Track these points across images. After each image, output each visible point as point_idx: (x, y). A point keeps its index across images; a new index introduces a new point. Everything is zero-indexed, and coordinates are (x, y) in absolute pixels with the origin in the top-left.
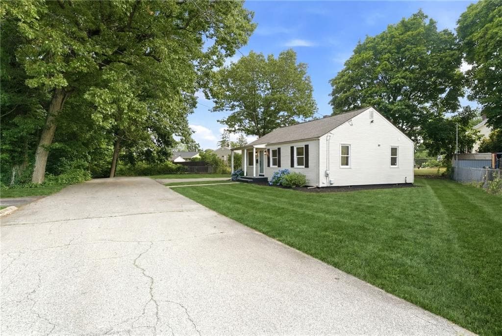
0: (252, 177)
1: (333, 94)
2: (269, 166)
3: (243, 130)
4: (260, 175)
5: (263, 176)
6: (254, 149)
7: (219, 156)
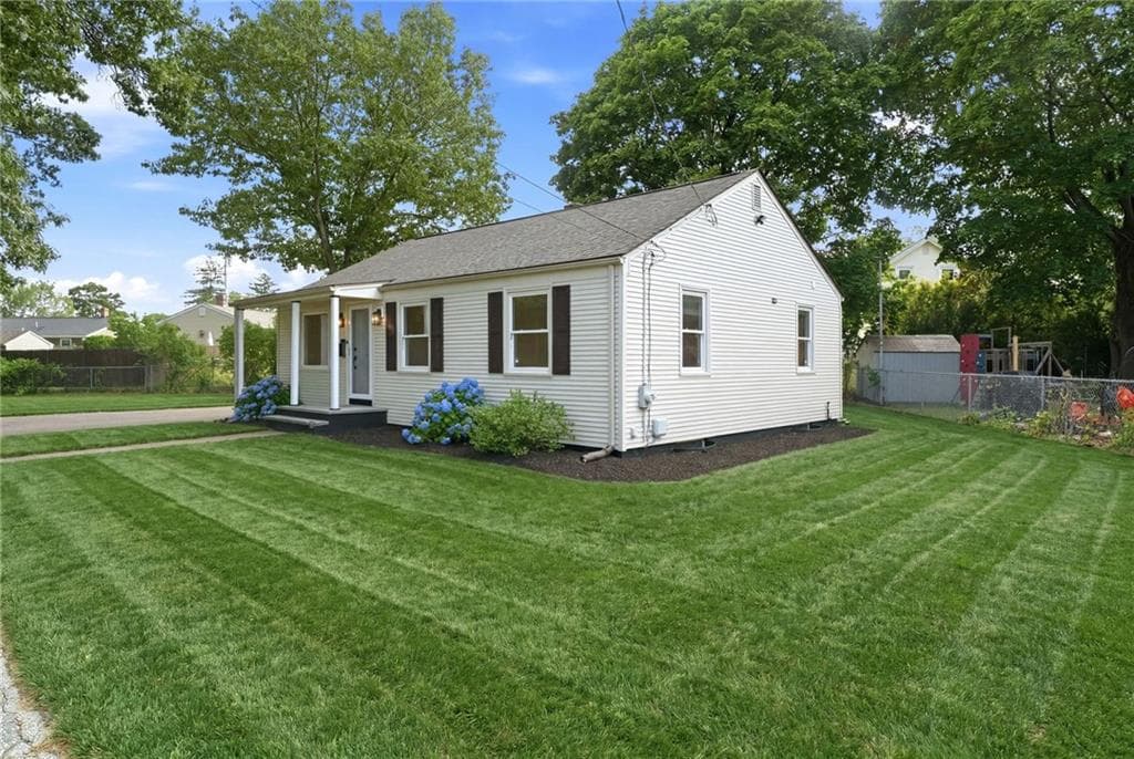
0: (326, 410)
1: (562, 158)
2: (391, 365)
3: (271, 249)
4: (353, 402)
5: (369, 403)
6: (336, 302)
7: (187, 331)
